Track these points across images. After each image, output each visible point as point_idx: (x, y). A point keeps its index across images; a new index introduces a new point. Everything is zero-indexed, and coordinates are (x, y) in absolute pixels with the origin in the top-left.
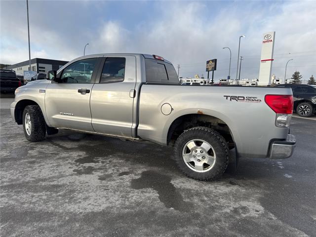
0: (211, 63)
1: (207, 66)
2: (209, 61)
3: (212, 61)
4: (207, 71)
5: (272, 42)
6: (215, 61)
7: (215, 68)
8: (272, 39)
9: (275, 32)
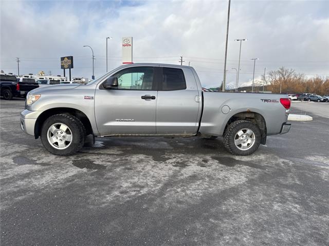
0: (66, 60)
1: (62, 63)
2: (64, 58)
3: (68, 58)
4: (62, 68)
5: (131, 47)
6: (71, 58)
7: (71, 66)
8: (131, 43)
9: (132, 38)
